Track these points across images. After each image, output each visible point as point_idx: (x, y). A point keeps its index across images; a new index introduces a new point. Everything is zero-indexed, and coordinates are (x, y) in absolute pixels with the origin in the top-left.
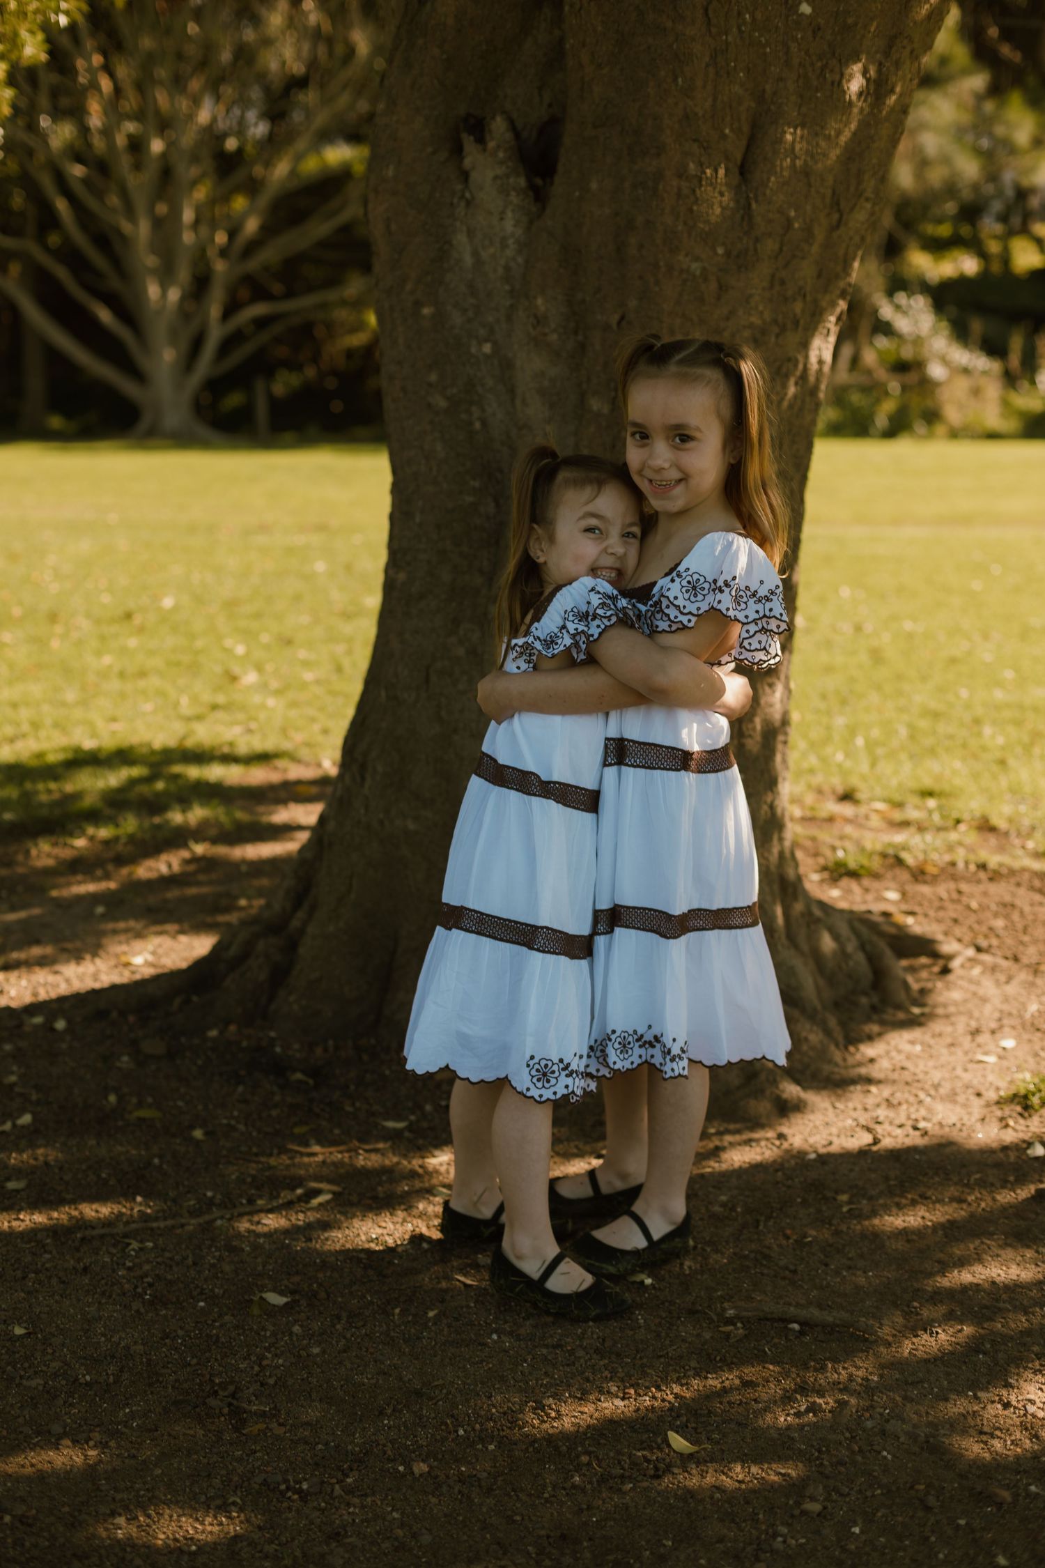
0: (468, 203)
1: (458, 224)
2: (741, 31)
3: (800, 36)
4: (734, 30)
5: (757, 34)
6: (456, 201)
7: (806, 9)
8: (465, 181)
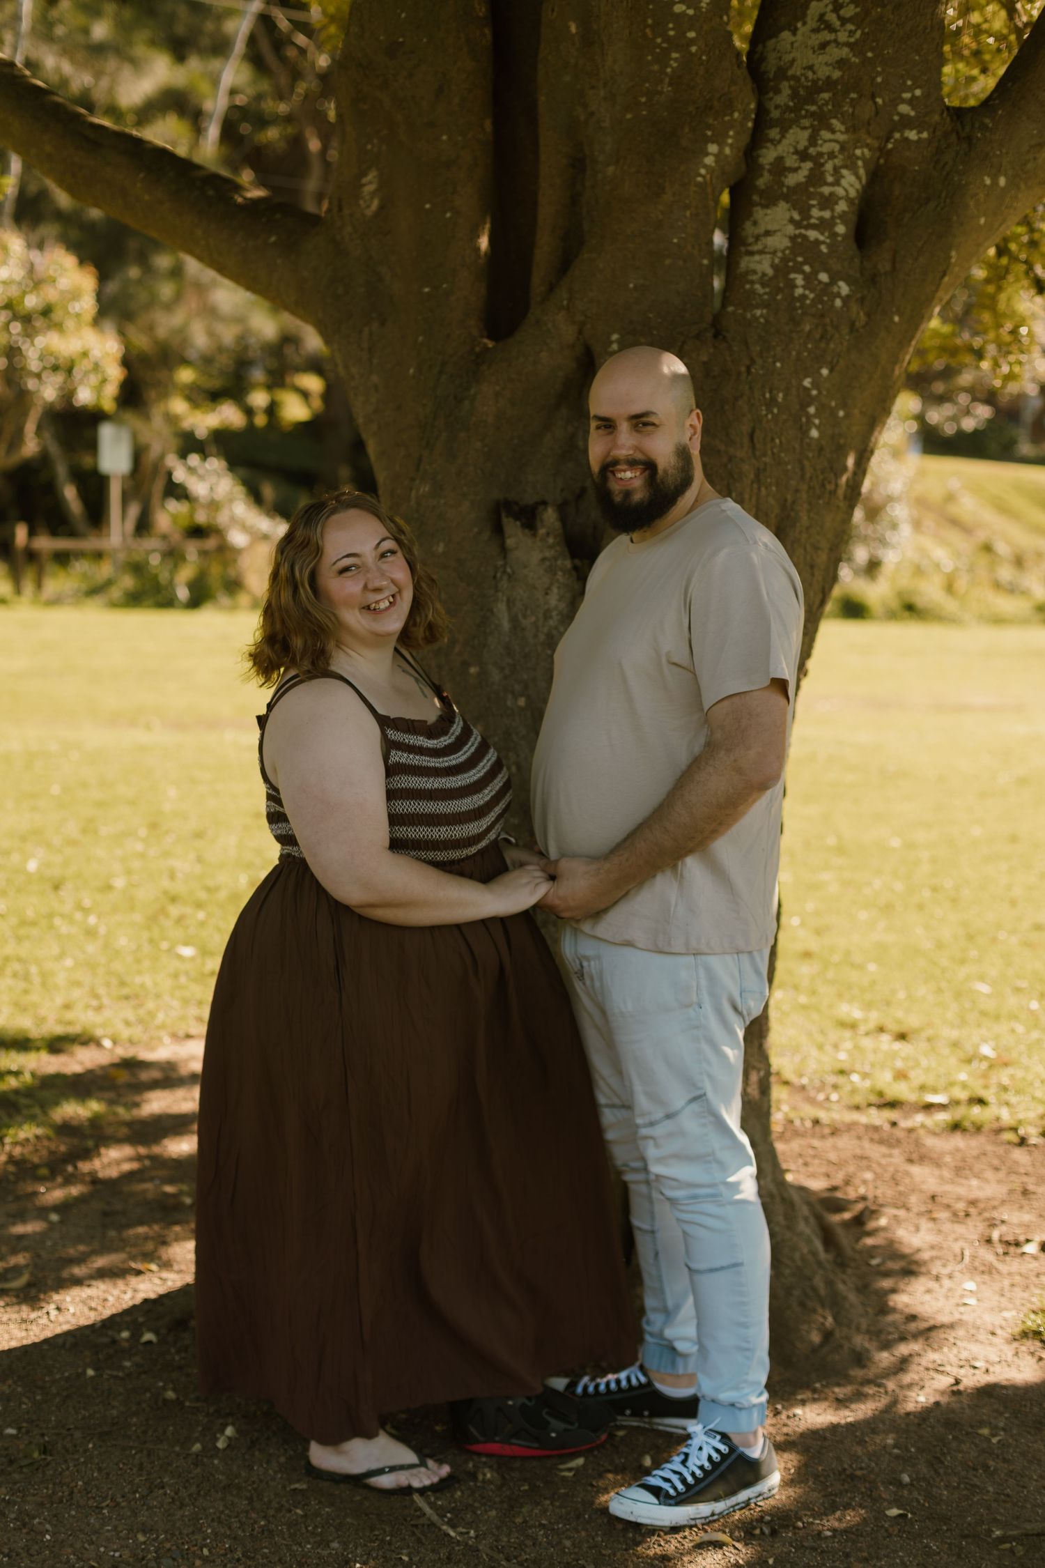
0: (510, 576)
1: (500, 594)
2: (773, 453)
3: (810, 455)
4: (769, 452)
5: (783, 455)
6: (499, 575)
7: (814, 433)
8: (505, 557)
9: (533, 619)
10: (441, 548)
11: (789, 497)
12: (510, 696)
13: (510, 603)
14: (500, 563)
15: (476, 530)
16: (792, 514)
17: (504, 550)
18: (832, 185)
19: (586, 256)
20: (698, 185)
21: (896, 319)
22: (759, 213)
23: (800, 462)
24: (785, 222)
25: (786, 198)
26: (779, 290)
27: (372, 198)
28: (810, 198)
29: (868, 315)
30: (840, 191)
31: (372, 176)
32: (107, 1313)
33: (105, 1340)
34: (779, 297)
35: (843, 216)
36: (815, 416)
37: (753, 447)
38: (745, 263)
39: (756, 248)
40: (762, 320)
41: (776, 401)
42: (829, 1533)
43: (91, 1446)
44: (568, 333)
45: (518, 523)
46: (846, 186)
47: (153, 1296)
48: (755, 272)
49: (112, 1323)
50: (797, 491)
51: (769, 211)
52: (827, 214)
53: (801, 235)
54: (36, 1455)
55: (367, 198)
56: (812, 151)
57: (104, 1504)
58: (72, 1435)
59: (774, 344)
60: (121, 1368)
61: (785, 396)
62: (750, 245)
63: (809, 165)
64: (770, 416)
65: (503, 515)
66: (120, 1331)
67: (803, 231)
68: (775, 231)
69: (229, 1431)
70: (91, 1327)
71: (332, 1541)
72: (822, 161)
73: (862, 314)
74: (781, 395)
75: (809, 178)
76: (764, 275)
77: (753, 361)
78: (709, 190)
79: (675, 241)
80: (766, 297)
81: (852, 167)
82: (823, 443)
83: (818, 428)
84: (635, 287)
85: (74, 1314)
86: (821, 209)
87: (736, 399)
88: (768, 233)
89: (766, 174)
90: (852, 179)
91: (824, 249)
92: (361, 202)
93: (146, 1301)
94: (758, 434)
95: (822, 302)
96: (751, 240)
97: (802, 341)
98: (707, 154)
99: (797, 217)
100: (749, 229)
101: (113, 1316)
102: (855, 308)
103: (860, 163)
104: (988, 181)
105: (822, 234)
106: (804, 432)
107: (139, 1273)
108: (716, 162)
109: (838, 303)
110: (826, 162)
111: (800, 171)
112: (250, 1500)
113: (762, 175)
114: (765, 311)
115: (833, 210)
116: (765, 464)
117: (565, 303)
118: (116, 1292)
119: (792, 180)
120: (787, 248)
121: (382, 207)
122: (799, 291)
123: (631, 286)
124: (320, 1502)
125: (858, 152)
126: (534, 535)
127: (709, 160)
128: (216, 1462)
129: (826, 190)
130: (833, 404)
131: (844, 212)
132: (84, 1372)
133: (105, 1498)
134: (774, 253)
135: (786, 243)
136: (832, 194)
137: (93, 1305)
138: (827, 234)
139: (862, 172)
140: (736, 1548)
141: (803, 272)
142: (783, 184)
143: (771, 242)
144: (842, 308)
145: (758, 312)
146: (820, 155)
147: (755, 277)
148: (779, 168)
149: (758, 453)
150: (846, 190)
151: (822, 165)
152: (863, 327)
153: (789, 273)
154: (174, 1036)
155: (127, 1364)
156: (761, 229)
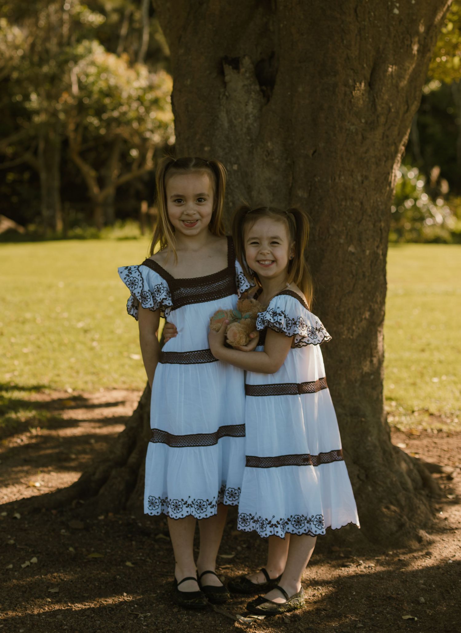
0: (227, 98)
1: (222, 107)
2: (370, 20)
3: (394, 23)
4: (367, 20)
5: (376, 22)
6: (221, 96)
7: (396, 11)
8: (225, 87)
9: (240, 120)
10: (189, 82)
11: (381, 46)
12: (229, 164)
13: (228, 112)
14: (222, 90)
15: (208, 72)
16: (383, 56)
17: (225, 84)
23: (388, 27)
37: (357, 16)
45: (231, 67)
50: (386, 43)
65: (224, 64)
82: (402, 17)
83: (398, 8)
106: (390, 10)
126: (239, 72)
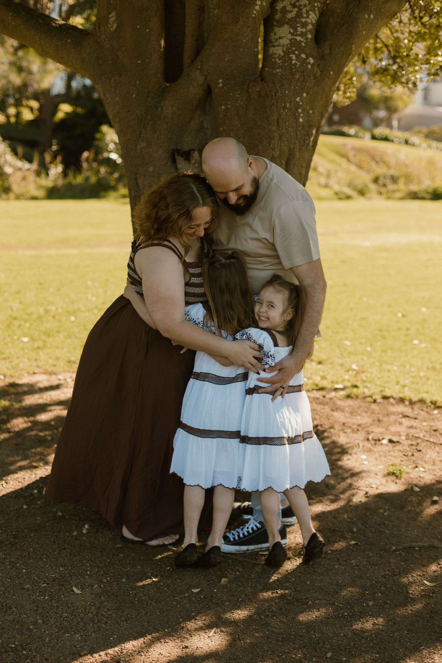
2: (286, 128)
3: (300, 129)
4: (284, 128)
5: (289, 129)
7: (301, 120)
10: (151, 169)
11: (292, 146)
15: (165, 161)
16: (293, 153)
18: (306, 18)
19: (207, 47)
20: (253, 18)
21: (332, 73)
22: (276, 29)
23: (296, 132)
24: (287, 33)
25: (287, 23)
26: (286, 61)
27: (114, 24)
28: (297, 23)
29: (321, 71)
30: (309, 21)
31: (113, 14)
32: (26, 484)
33: (28, 494)
34: (286, 64)
35: (310, 31)
36: (301, 113)
37: (278, 126)
38: (272, 50)
39: (276, 44)
40: (280, 74)
41: (286, 107)
42: (330, 552)
43: (32, 535)
44: (201, 79)
45: (183, 158)
46: (311, 18)
47: (44, 476)
48: (276, 54)
49: (29, 487)
50: (295, 144)
51: (281, 29)
52: (304, 30)
53: (293, 39)
54: (12, 540)
55: (112, 23)
56: (297, 3)
57: (43, 557)
58: (24, 531)
59: (285, 83)
60: (37, 504)
61: (290, 105)
62: (273, 43)
63: (296, 9)
64: (284, 113)
65: (176, 155)
66: (33, 490)
67: (295, 37)
68: (283, 37)
69: (86, 526)
70: (21, 489)
71: (138, 566)
72: (302, 8)
73: (319, 71)
74: (288, 104)
75: (296, 14)
76: (280, 55)
77: (277, 91)
78: (257, 20)
79: (244, 41)
80: (281, 64)
81: (313, 10)
82: (304, 124)
83: (302, 117)
84: (228, 60)
85: (13, 485)
86: (301, 28)
87: (271, 106)
88: (280, 38)
89: (279, 13)
90: (314, 15)
91: (303, 44)
92: (109, 25)
93: (41, 478)
94: (280, 120)
95: (303, 66)
96: (274, 41)
97: (295, 82)
98: (256, 5)
99: (292, 31)
100: (273, 36)
101: (29, 485)
102: (316, 69)
103: (316, 9)
104: (367, 17)
105: (302, 38)
106: (297, 119)
107: (36, 467)
108: (260, 8)
109: (309, 66)
110: (303, 8)
111: (293, 12)
112: (101, 552)
113: (277, 14)
114: (281, 70)
115: (306, 28)
116: (283, 133)
117: (199, 67)
118: (28, 475)
119: (290, 16)
120: (289, 44)
121: (118, 27)
122: (294, 62)
123: (227, 60)
124: (129, 551)
125: (316, 4)
126: (190, 163)
127: (257, 8)
128: (84, 538)
129: (303, 20)
130: (308, 108)
131: (310, 29)
132: (22, 506)
133: (43, 555)
134: (283, 46)
135: (288, 42)
136: (305, 22)
137: (20, 480)
138: (304, 38)
139: (317, 12)
140: (295, 559)
141: (295, 54)
142: (286, 18)
143: (282, 41)
144: (311, 68)
145: (278, 70)
146: (301, 5)
147: (276, 56)
148: (284, 11)
149: (280, 128)
150: (311, 20)
151: (302, 10)
152: (319, 76)
153: (290, 54)
154: (28, 373)
155: (39, 503)
156: (278, 36)
